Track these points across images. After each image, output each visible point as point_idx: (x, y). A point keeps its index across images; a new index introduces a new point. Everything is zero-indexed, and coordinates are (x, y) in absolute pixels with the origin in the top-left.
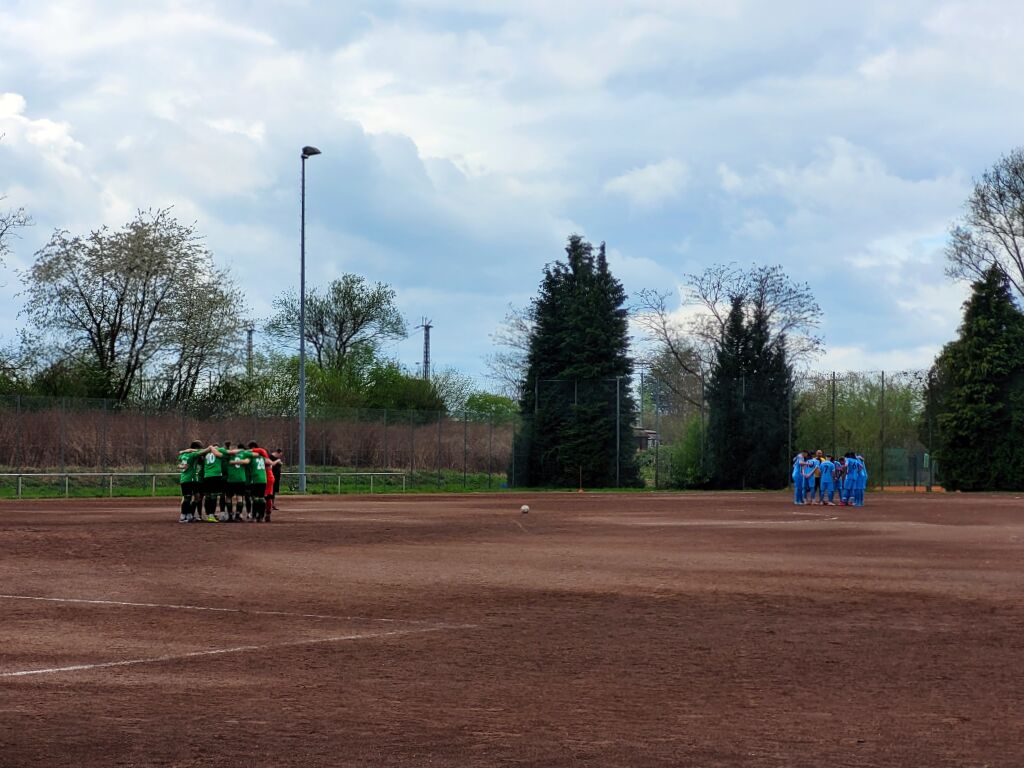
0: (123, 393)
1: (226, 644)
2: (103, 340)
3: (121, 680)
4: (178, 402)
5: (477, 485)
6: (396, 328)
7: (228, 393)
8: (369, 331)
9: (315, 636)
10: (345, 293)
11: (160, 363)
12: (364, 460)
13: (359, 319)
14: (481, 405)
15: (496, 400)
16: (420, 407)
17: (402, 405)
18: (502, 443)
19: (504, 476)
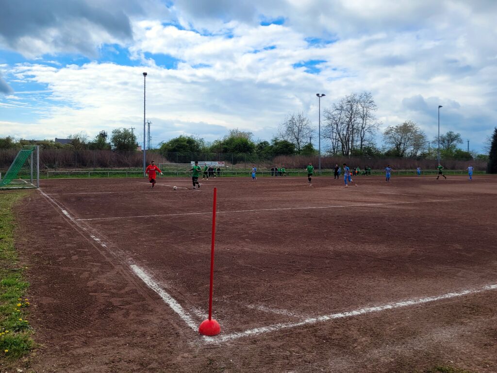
0: (402, 156)
4: (413, 157)
5: (479, 173)
6: (461, 142)
7: (424, 155)
8: (455, 142)
10: (449, 135)
11: (409, 150)
12: (453, 168)
13: (453, 140)
14: (480, 157)
15: (484, 156)
16: (466, 157)
17: (462, 157)
18: (485, 165)
19: (485, 171)
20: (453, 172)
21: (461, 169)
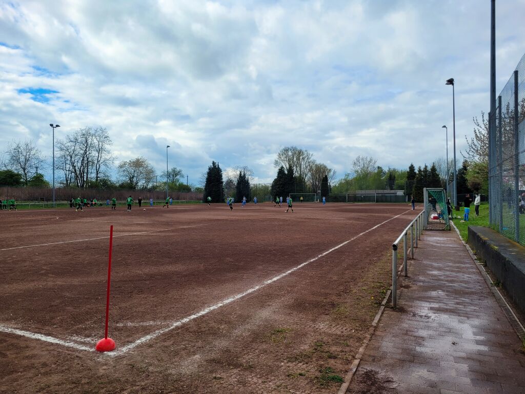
0: (135, 188)
1: (168, 228)
2: (131, 178)
3: (153, 234)
4: (144, 189)
5: (197, 202)
6: (183, 176)
7: (154, 188)
8: (178, 177)
9: (182, 227)
10: (174, 171)
11: (141, 184)
12: (178, 199)
13: (176, 175)
14: (198, 189)
15: (200, 188)
16: (187, 190)
17: (184, 189)
18: (202, 196)
19: (202, 201)
20: (178, 202)
21: (184, 199)
